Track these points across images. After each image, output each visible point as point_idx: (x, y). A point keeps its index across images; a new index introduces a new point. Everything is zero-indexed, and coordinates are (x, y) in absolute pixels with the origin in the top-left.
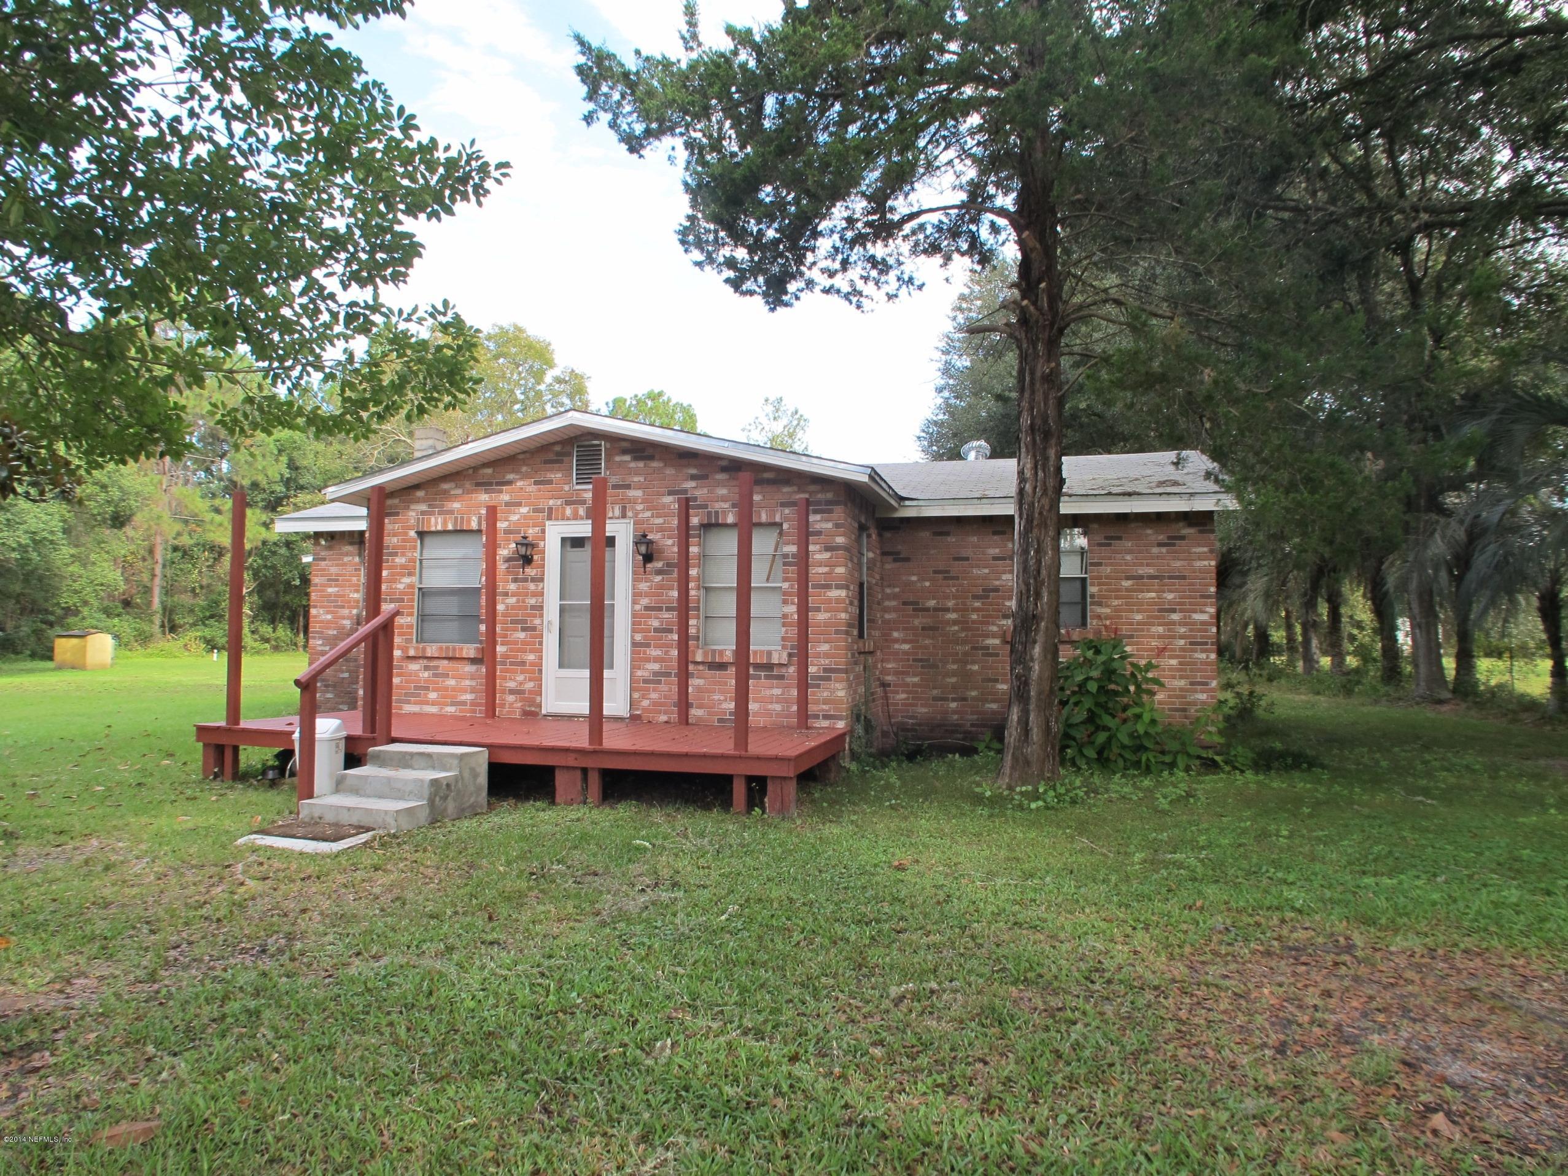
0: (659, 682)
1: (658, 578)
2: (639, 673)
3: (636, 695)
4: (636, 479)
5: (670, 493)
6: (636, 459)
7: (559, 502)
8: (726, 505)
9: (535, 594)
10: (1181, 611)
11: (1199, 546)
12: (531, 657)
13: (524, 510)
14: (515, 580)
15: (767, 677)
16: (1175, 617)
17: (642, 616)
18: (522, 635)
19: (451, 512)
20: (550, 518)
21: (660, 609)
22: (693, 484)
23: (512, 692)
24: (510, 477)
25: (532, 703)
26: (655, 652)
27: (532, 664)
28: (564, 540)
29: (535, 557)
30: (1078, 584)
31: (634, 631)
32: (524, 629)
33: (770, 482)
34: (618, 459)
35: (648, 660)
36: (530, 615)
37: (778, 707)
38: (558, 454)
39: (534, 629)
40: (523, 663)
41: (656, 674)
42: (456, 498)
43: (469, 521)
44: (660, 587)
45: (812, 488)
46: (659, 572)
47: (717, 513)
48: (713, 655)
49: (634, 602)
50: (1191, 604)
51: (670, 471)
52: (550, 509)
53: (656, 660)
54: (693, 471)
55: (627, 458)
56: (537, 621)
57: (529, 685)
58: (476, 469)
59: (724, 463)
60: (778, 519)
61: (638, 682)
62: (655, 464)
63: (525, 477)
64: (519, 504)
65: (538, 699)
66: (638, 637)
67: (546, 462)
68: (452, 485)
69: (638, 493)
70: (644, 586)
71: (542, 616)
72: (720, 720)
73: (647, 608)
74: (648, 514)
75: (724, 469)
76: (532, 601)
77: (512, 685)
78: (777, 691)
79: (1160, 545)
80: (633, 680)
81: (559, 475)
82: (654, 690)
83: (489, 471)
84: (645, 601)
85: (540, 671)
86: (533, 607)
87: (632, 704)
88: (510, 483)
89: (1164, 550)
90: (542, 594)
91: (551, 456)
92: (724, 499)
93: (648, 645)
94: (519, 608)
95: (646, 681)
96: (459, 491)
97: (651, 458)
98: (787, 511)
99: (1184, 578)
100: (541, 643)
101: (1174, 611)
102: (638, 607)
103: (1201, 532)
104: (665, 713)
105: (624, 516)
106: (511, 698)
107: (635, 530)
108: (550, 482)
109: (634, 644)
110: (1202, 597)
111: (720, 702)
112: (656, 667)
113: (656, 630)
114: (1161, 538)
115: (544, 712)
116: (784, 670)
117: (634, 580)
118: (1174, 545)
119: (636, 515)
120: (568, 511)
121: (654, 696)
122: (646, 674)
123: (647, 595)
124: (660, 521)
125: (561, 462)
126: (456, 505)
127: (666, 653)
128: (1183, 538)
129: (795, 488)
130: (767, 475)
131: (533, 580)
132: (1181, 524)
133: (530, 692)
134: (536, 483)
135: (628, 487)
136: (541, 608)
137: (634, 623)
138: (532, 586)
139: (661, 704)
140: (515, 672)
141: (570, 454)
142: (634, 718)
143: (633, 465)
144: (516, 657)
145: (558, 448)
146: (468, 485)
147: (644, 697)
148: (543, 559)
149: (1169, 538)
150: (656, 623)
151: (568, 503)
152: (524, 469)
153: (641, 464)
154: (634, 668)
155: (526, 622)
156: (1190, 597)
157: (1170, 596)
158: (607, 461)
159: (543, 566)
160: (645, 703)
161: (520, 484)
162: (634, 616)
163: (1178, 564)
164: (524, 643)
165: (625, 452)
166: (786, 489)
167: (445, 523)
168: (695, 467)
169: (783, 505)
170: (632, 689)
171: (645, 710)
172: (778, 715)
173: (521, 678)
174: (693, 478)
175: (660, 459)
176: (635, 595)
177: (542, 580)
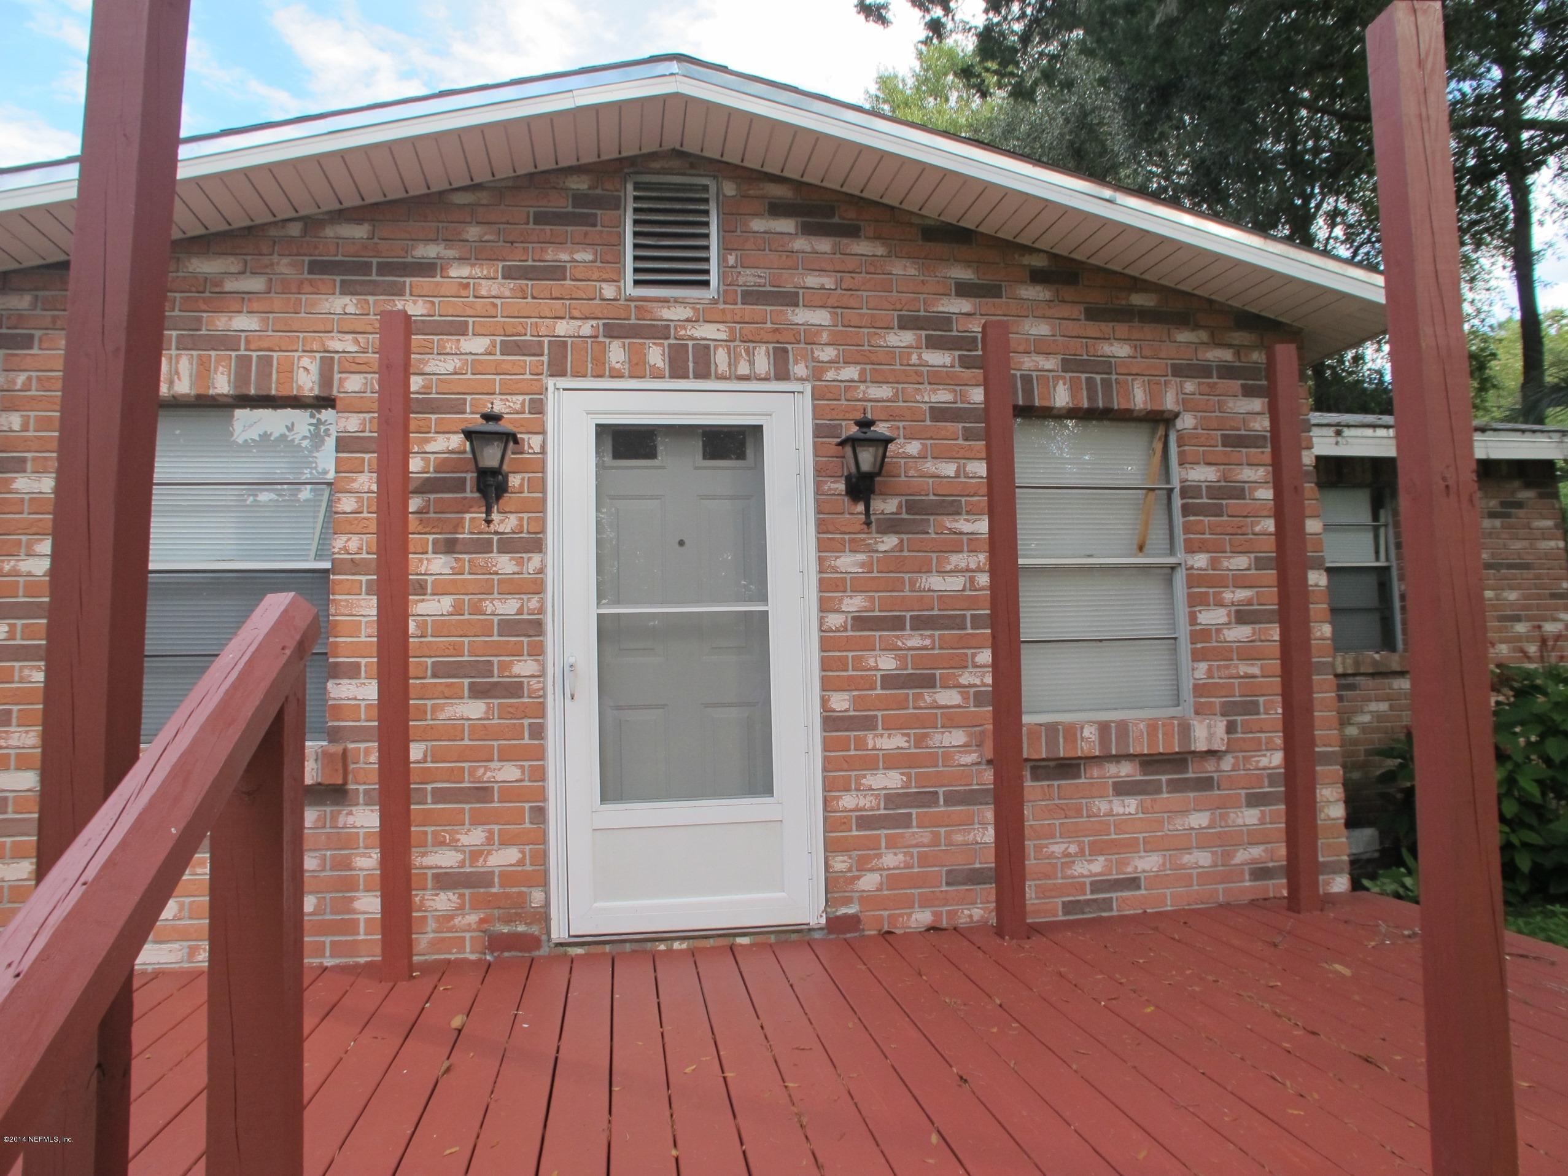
0: (905, 821)
1: (889, 542)
2: (848, 801)
3: (840, 864)
4: (812, 281)
5: (905, 324)
6: (808, 230)
7: (586, 329)
8: (1050, 363)
9: (513, 587)
10: (1529, 619)
11: (1544, 518)
12: (509, 773)
13: (475, 345)
14: (449, 547)
15: (1176, 786)
16: (1521, 628)
17: (848, 644)
18: (474, 709)
19: (227, 342)
20: (558, 371)
21: (897, 624)
22: (963, 305)
23: (445, 881)
24: (429, 251)
25: (516, 909)
26: (892, 742)
27: (510, 793)
28: (602, 430)
29: (514, 481)
30: (1372, 580)
31: (828, 685)
32: (478, 692)
33: (1145, 316)
34: (758, 225)
35: (870, 763)
36: (498, 649)
37: (1203, 858)
38: (579, 199)
39: (515, 689)
40: (482, 793)
41: (892, 799)
42: (243, 301)
43: (288, 371)
44: (894, 563)
45: (1240, 337)
46: (891, 526)
47: (1027, 380)
48: (1052, 740)
49: (825, 607)
50: (1538, 607)
51: (902, 269)
52: (559, 347)
53: (893, 761)
54: (963, 274)
55: (786, 225)
56: (524, 668)
57: (505, 858)
58: (312, 224)
59: (1038, 262)
60: (1170, 402)
61: (844, 824)
62: (862, 247)
63: (477, 254)
64: (461, 330)
65: (537, 897)
66: (841, 702)
67: (541, 219)
68: (231, 264)
69: (820, 317)
70: (848, 562)
71: (537, 651)
72: (1068, 907)
73: (860, 622)
74: (850, 373)
75: (1037, 277)
76: (508, 607)
77: (446, 859)
78: (1199, 820)
79: (1492, 515)
80: (833, 822)
81: (584, 256)
82: (892, 844)
83: (359, 232)
84: (854, 603)
85: (540, 814)
86: (509, 626)
87: (834, 886)
88: (427, 268)
89: (1497, 522)
90: (537, 587)
91: (562, 204)
92: (1041, 348)
93: (868, 724)
94: (464, 629)
95: (866, 822)
96: (256, 284)
97: (852, 231)
98: (1190, 386)
99: (1527, 566)
100: (538, 732)
101: (1518, 619)
102: (835, 620)
103: (1541, 496)
104: (925, 903)
105: (782, 373)
106: (443, 901)
107: (817, 413)
108: (557, 272)
109: (831, 721)
110: (1554, 596)
111: (1069, 859)
112: (892, 780)
113: (889, 681)
114: (1493, 503)
115: (558, 933)
116: (1210, 765)
117: (823, 546)
118: (1508, 516)
119: (817, 372)
120: (617, 353)
121: (891, 859)
122: (866, 802)
123: (858, 586)
124: (883, 392)
125: (589, 221)
126: (244, 322)
127: (920, 741)
128: (1519, 505)
129: (1203, 335)
130: (1139, 300)
131: (507, 545)
132: (1516, 484)
133: (508, 877)
134: (508, 275)
135: (791, 300)
136: (536, 627)
137: (825, 665)
138: (505, 564)
139: (914, 881)
140: (456, 820)
141: (616, 204)
142: (836, 924)
143: (801, 244)
144: (455, 775)
145: (580, 184)
146: (284, 266)
147: (862, 866)
148: (540, 486)
149: (1503, 504)
150: (887, 663)
151: (613, 331)
152: (473, 232)
153: (824, 245)
154: (832, 788)
155: (486, 669)
156: (1539, 597)
157: (1512, 596)
158: (723, 230)
159: (540, 506)
160: (869, 882)
161: (459, 271)
162: (826, 644)
163: (1518, 545)
164: (481, 730)
165: (777, 209)
166: (1184, 336)
167: (203, 372)
168: (967, 263)
169: (1180, 371)
170: (831, 847)
171: (866, 900)
172: (1205, 877)
173: (474, 837)
174: (963, 290)
175: (877, 237)
176: (824, 586)
177: (536, 545)
